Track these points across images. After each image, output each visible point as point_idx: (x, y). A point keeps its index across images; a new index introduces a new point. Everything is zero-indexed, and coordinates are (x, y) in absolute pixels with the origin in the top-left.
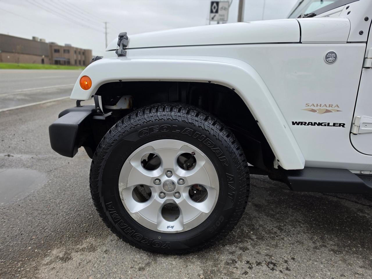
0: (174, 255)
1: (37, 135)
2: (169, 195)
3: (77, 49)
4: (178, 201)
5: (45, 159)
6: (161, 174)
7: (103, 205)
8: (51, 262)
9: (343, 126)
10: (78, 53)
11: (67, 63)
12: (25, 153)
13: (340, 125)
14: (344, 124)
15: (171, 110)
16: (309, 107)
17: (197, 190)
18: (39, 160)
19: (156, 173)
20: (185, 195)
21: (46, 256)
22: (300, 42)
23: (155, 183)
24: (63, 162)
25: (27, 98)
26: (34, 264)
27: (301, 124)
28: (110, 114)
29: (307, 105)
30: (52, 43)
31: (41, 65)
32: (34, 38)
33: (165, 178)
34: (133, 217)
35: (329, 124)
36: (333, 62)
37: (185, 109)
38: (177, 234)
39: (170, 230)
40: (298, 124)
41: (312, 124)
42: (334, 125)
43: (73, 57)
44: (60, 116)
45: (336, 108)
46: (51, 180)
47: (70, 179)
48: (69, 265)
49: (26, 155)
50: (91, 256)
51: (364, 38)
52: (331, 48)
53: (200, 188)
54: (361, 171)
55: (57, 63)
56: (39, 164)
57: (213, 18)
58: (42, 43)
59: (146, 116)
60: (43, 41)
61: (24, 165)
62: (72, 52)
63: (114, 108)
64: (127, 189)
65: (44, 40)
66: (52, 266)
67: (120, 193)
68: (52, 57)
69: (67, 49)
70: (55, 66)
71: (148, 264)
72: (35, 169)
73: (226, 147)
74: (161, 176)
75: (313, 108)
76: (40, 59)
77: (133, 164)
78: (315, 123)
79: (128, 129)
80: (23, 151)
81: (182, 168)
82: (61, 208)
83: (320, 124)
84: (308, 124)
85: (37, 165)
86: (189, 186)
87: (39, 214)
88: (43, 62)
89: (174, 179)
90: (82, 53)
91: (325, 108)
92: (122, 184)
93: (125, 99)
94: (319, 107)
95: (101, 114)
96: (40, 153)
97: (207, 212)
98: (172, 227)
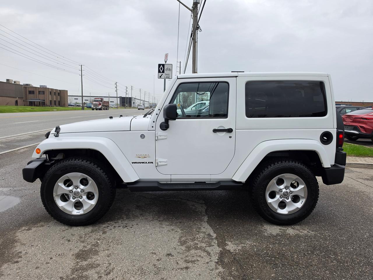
0: (81, 226)
1: (13, 175)
2: (77, 198)
3: (52, 89)
4: (81, 200)
5: (19, 190)
6: (73, 188)
7: (46, 204)
8: (22, 231)
9: (152, 163)
10: (52, 93)
11: (42, 104)
12: (5, 187)
13: (151, 163)
14: (153, 162)
15: (75, 160)
16: (137, 156)
17: (91, 195)
18: (15, 190)
19: (71, 188)
20: (85, 197)
21: (19, 229)
22: (130, 131)
23: (70, 192)
24: (31, 191)
25: (3, 146)
26: (14, 232)
27: (136, 163)
28: (53, 162)
29: (137, 155)
30: (27, 85)
31: (14, 107)
32: (8, 80)
33: (74, 190)
34: (61, 208)
35: (146, 162)
36: (144, 138)
37: (81, 159)
38: (81, 215)
39: (78, 214)
40: (134, 163)
41: (140, 163)
42: (149, 163)
43: (48, 98)
44: (28, 164)
45: (148, 156)
46: (22, 201)
47: (34, 200)
48: (30, 231)
49: (6, 188)
50: (41, 228)
51: (154, 129)
52: (142, 133)
53: (92, 194)
54: (167, 182)
55: (31, 104)
56: (15, 193)
57: (160, 77)
58: (16, 85)
59: (64, 163)
60: (17, 83)
61: (5, 194)
62: (47, 93)
63: (55, 159)
64: (57, 195)
65: (19, 82)
66: (22, 232)
67: (54, 198)
68: (26, 99)
69: (43, 90)
70: (29, 108)
71: (67, 229)
72: (13, 196)
73: (99, 174)
74: (73, 189)
75: (139, 156)
76: (14, 100)
77: (59, 184)
78: (141, 162)
79: (56, 169)
80: (3, 186)
81: (83, 185)
82: (28, 212)
83: (143, 163)
84: (138, 163)
85: (13, 193)
86: (86, 193)
87: (15, 215)
88: (17, 103)
89: (79, 190)
90: (57, 94)
91: (144, 156)
92: (55, 193)
93: (61, 154)
94: (141, 156)
95: (48, 162)
96: (15, 187)
97: (94, 204)
98: (79, 212)
